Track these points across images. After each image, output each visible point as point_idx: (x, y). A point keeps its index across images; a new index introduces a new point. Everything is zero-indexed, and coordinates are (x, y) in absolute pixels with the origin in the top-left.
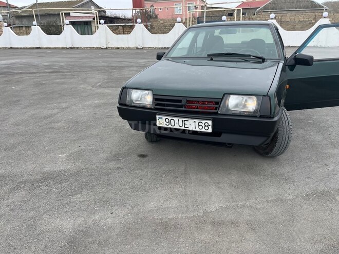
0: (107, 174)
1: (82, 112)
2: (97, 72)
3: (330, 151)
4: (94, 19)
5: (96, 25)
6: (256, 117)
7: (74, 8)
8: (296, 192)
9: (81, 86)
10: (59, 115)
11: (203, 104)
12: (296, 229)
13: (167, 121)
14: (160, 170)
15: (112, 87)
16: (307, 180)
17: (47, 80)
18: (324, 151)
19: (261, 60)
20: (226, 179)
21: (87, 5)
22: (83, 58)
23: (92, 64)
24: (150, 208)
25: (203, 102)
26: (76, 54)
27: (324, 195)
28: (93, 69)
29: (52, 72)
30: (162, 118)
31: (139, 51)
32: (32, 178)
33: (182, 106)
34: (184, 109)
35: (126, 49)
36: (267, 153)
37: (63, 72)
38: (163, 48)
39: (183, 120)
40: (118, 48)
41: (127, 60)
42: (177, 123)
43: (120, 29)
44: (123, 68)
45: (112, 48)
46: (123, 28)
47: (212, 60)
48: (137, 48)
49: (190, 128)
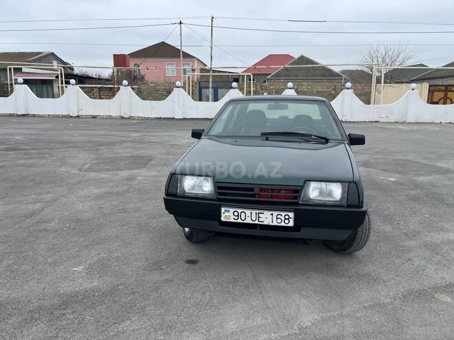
0: (156, 290)
1: (80, 206)
2: (77, 149)
3: (407, 243)
4: (57, 77)
5: (60, 85)
6: (343, 207)
7: (28, 62)
8: (391, 293)
9: (61, 170)
10: (46, 211)
11: (279, 192)
12: (408, 336)
13: (236, 214)
14: (223, 279)
15: (108, 170)
16: (397, 278)
17: (5, 161)
18: (400, 244)
19: (324, 141)
20: (308, 284)
21: (47, 59)
22: (46, 130)
23: (66, 139)
24: (232, 330)
25: (279, 191)
26: (35, 123)
27: (422, 295)
28: (68, 144)
29: (8, 150)
30: (229, 211)
31: (125, 121)
32: (47, 303)
33: (254, 196)
34: (256, 199)
35: (106, 118)
36: (344, 250)
37: (24, 150)
38: (157, 118)
39: (257, 212)
40: (94, 117)
41: (115, 133)
42: (249, 216)
43: (95, 91)
44: (113, 143)
45: (87, 117)
46: (99, 91)
47: (267, 139)
48: (122, 118)
49: (266, 223)
